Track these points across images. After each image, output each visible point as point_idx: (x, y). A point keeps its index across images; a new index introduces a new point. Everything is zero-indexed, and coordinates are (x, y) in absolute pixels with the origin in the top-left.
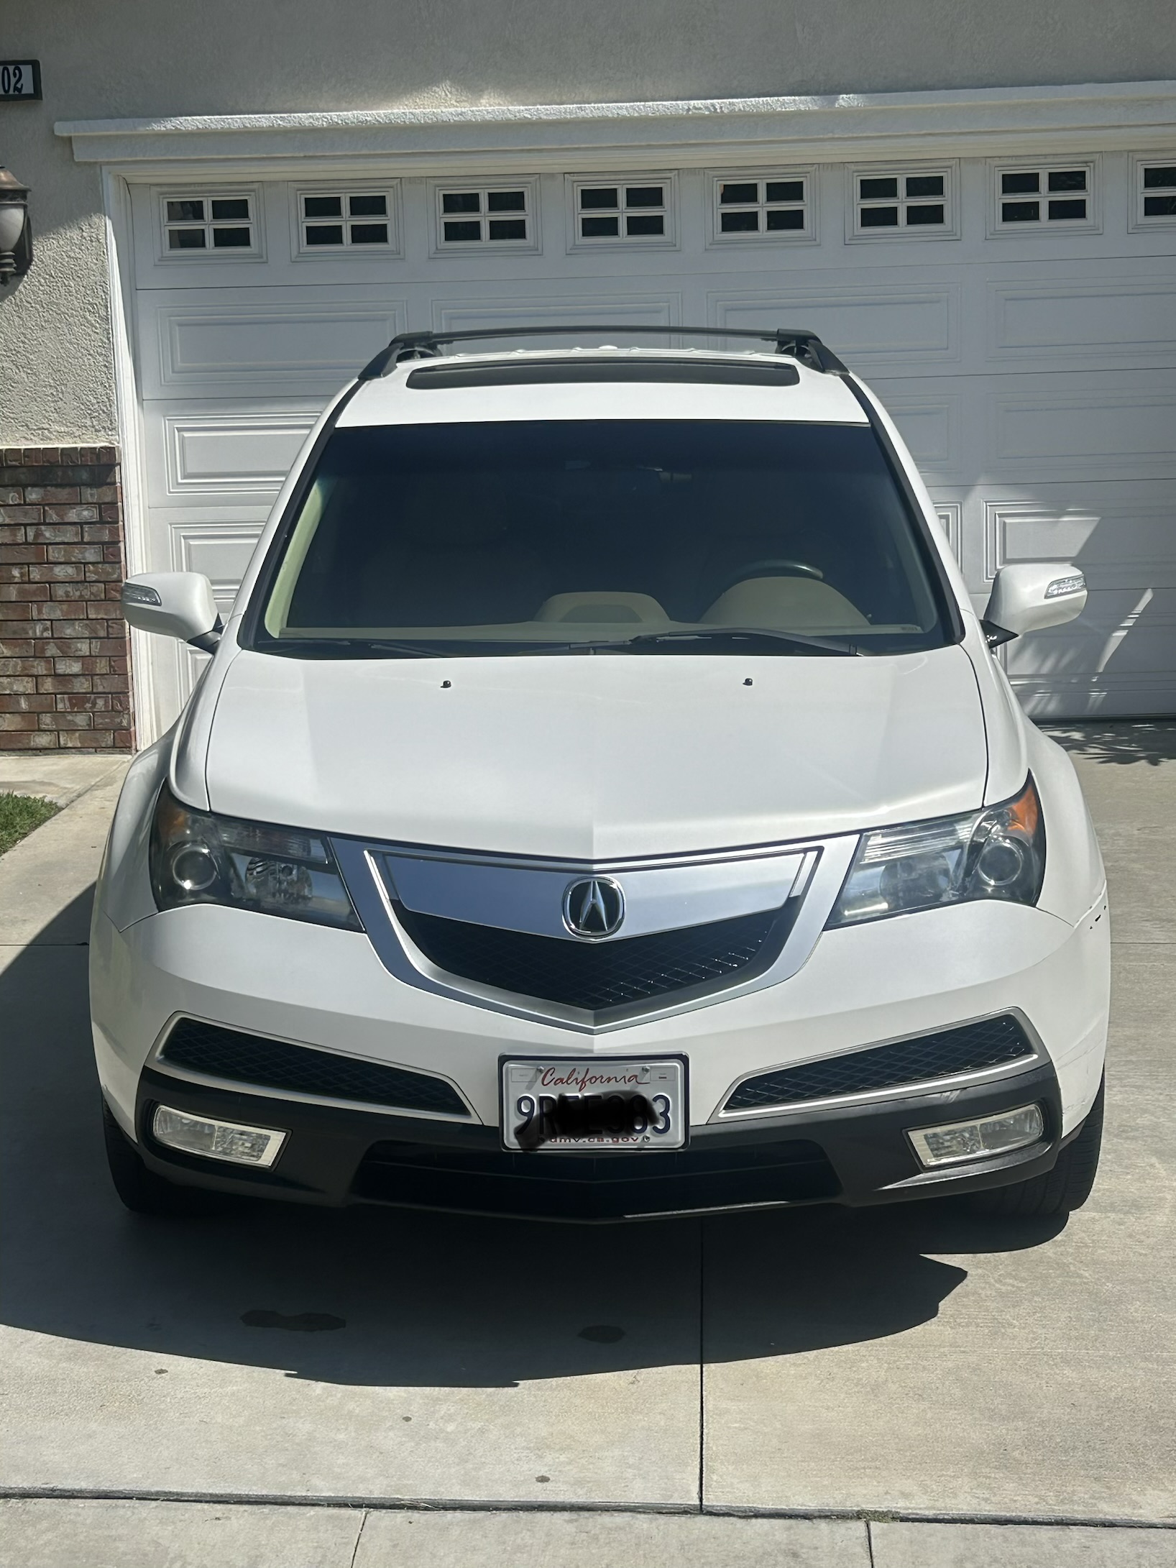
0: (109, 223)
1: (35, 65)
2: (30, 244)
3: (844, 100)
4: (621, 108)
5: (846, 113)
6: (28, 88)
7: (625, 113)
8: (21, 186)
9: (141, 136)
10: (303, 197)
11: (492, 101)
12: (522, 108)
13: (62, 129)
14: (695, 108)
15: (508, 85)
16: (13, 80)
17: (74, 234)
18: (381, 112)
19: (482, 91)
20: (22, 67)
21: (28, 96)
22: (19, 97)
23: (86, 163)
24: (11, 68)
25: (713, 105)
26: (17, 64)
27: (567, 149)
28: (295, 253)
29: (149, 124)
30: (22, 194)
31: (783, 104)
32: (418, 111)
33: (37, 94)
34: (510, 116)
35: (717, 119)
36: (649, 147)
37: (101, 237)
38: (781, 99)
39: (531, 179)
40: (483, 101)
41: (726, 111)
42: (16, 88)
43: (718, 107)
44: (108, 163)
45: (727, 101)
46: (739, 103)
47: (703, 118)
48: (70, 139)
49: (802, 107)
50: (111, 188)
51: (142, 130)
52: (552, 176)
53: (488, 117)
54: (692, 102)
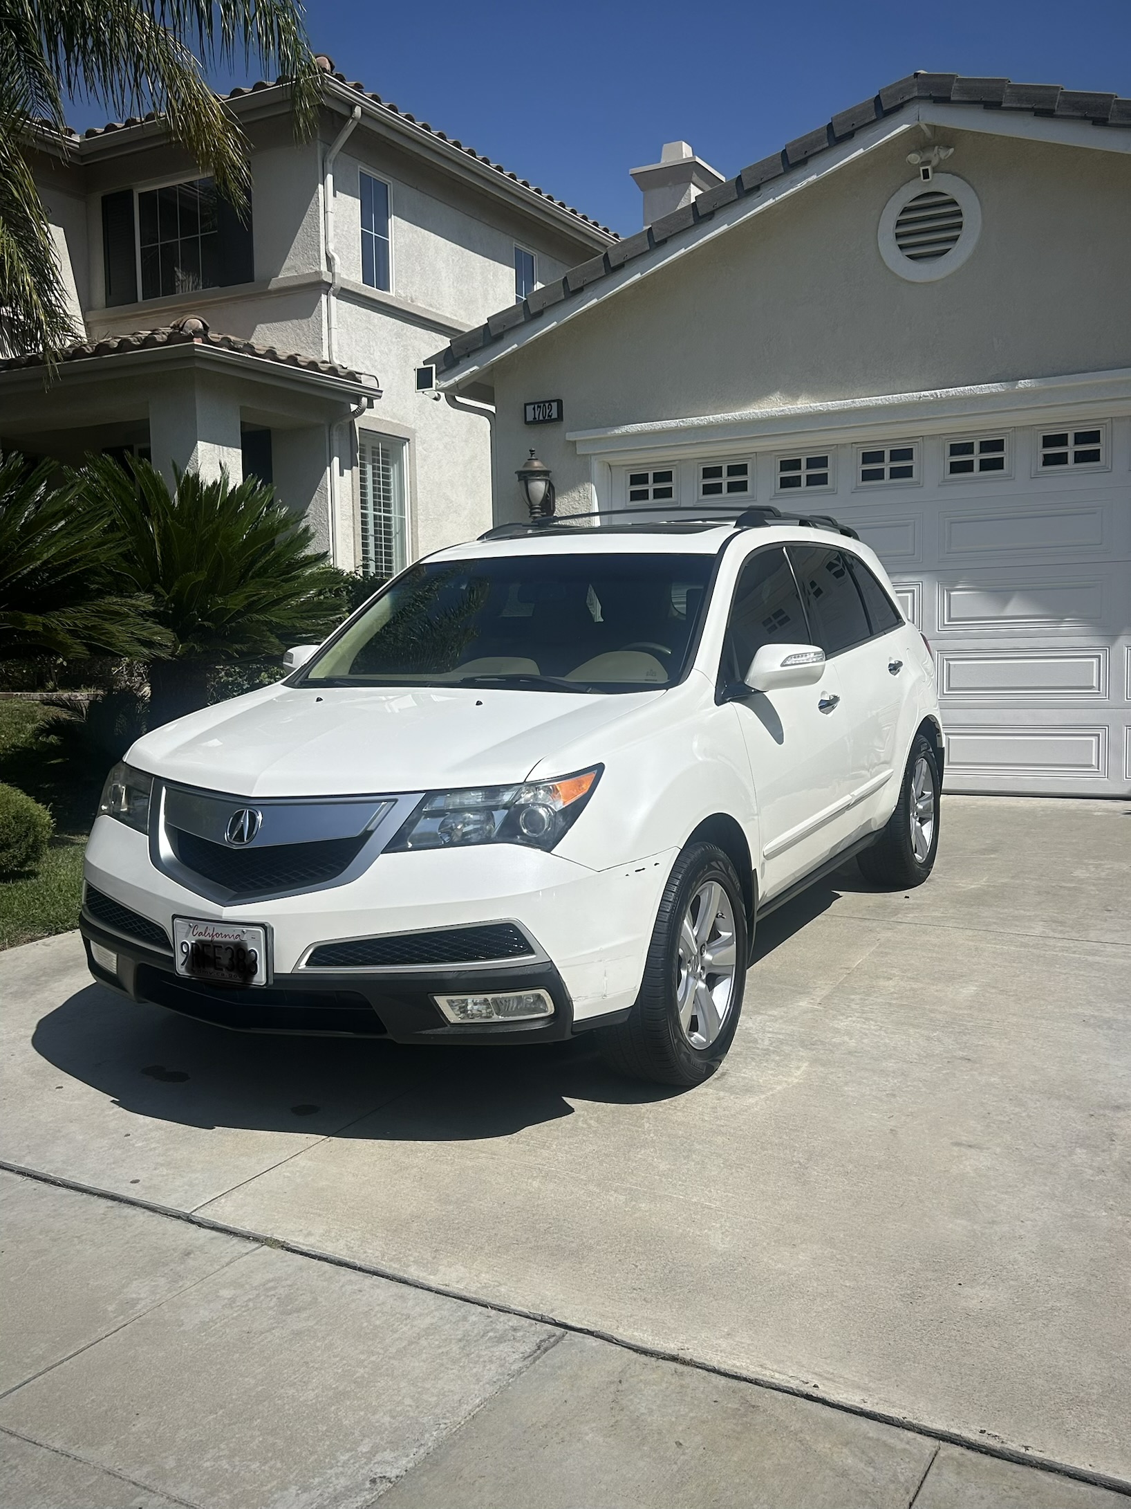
0: (594, 487)
1: (560, 402)
2: (554, 502)
3: (1022, 384)
4: (878, 400)
5: (1025, 392)
6: (555, 415)
7: (880, 402)
8: (545, 469)
9: (609, 438)
10: (702, 467)
11: (804, 402)
12: (818, 404)
13: (571, 436)
14: (924, 396)
15: (815, 391)
16: (548, 411)
17: (575, 495)
18: (737, 413)
19: (798, 397)
20: (552, 404)
21: (555, 420)
22: (551, 420)
23: (583, 455)
24: (547, 405)
25: (936, 393)
26: (550, 402)
27: (847, 428)
28: (696, 500)
29: (613, 430)
30: (546, 473)
31: (981, 389)
32: (757, 411)
33: (560, 417)
34: (811, 410)
35: (938, 402)
36: (897, 422)
37: (589, 496)
38: (980, 386)
39: (833, 448)
40: (798, 403)
41: (943, 396)
42: (549, 416)
43: (939, 394)
44: (595, 454)
45: (945, 390)
46: (952, 391)
47: (931, 402)
48: (575, 442)
49: (994, 390)
50: (596, 468)
51: (609, 434)
52: (844, 445)
53: (798, 411)
54: (922, 393)
